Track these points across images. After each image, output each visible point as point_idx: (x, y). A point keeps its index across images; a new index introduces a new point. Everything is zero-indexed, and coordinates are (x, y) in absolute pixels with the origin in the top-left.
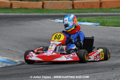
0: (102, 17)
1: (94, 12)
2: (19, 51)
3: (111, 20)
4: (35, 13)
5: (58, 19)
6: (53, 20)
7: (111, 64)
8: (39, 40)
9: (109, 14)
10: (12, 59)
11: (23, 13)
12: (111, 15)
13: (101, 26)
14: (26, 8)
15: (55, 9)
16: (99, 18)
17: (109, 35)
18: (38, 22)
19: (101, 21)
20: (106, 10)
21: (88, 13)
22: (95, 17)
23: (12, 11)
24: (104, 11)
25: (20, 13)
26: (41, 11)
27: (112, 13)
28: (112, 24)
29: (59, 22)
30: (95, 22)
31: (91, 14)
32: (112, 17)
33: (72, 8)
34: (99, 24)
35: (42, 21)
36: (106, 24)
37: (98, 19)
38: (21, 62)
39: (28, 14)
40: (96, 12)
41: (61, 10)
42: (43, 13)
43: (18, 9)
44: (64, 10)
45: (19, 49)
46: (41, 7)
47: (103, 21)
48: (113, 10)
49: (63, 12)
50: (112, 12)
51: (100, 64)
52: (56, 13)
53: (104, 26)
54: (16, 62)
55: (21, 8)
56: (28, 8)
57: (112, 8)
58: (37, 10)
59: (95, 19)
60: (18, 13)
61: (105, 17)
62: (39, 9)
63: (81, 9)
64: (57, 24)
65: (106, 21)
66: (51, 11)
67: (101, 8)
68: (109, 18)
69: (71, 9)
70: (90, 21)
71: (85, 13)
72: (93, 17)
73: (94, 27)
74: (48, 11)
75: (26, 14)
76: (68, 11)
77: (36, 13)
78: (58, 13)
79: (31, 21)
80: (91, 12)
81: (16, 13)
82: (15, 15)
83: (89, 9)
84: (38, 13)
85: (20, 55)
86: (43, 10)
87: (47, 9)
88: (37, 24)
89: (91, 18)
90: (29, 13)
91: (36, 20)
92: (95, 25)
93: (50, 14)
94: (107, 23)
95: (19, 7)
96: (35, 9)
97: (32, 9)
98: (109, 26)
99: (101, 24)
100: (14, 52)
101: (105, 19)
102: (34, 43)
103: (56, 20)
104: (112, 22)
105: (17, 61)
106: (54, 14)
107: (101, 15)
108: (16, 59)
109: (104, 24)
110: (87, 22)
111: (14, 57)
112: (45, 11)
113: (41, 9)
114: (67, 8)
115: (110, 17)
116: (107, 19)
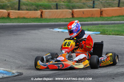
0: (103, 26)
1: (95, 21)
2: (17, 61)
3: (112, 28)
4: (33, 22)
5: (57, 28)
6: (51, 30)
7: (112, 73)
8: (38, 50)
9: (109, 22)
10: (9, 70)
11: (21, 23)
12: (112, 24)
13: (101, 35)
14: (24, 18)
15: (54, 18)
16: (100, 27)
17: (109, 44)
18: (36, 31)
19: (101, 29)
20: (107, 18)
21: (88, 21)
22: (95, 26)
23: (9, 21)
24: (104, 20)
25: (18, 23)
26: (40, 20)
27: (113, 22)
28: (113, 33)
29: (58, 32)
30: (96, 31)
31: (91, 22)
32: (113, 25)
33: (71, 16)
34: (99, 33)
35: (40, 31)
36: (107, 33)
37: (98, 28)
38: (19, 73)
39: (26, 24)
40: (97, 21)
41: (61, 19)
42: (42, 22)
43: (15, 18)
44: (64, 19)
45: (17, 60)
46: (40, 17)
47: (103, 30)
48: (113, 18)
49: (63, 21)
50: (113, 20)
51: (100, 74)
52: (55, 22)
53: (104, 34)
54: (13, 73)
55: (18, 18)
56: (26, 17)
57: (113, 17)
58: (35, 19)
59: (95, 27)
60: (15, 23)
61: (106, 25)
62: (37, 18)
63: (81, 18)
64: (55, 34)
65: (107, 29)
66: (50, 20)
67: (102, 16)
68: (110, 27)
69: (70, 18)
70: (90, 29)
71: (85, 21)
72: (93, 26)
73: (94, 36)
74: (47, 20)
75: (24, 24)
76: (67, 19)
77: (35, 22)
78: (57, 22)
79: (29, 31)
80: (92, 21)
81: (13, 23)
82: (12, 25)
83: (89, 17)
84: (37, 22)
85: (17, 65)
86: (42, 19)
87: (45, 18)
88: (35, 34)
89: (91, 26)
90: (27, 22)
91: (35, 30)
92: (95, 34)
93: (49, 23)
94: (107, 31)
95: (16, 17)
96: (33, 18)
97: (30, 18)
98: (110, 34)
99: (101, 33)
100: (11, 62)
101: (106, 28)
102: (32, 53)
103: (55, 29)
104: (113, 30)
105: (14, 71)
106: (53, 23)
107: (102, 24)
108: (13, 70)
109: (105, 33)
110: (87, 31)
111: (11, 68)
112: (44, 20)
113: (39, 18)
114: (66, 17)
115: (111, 25)
116: (107, 27)
